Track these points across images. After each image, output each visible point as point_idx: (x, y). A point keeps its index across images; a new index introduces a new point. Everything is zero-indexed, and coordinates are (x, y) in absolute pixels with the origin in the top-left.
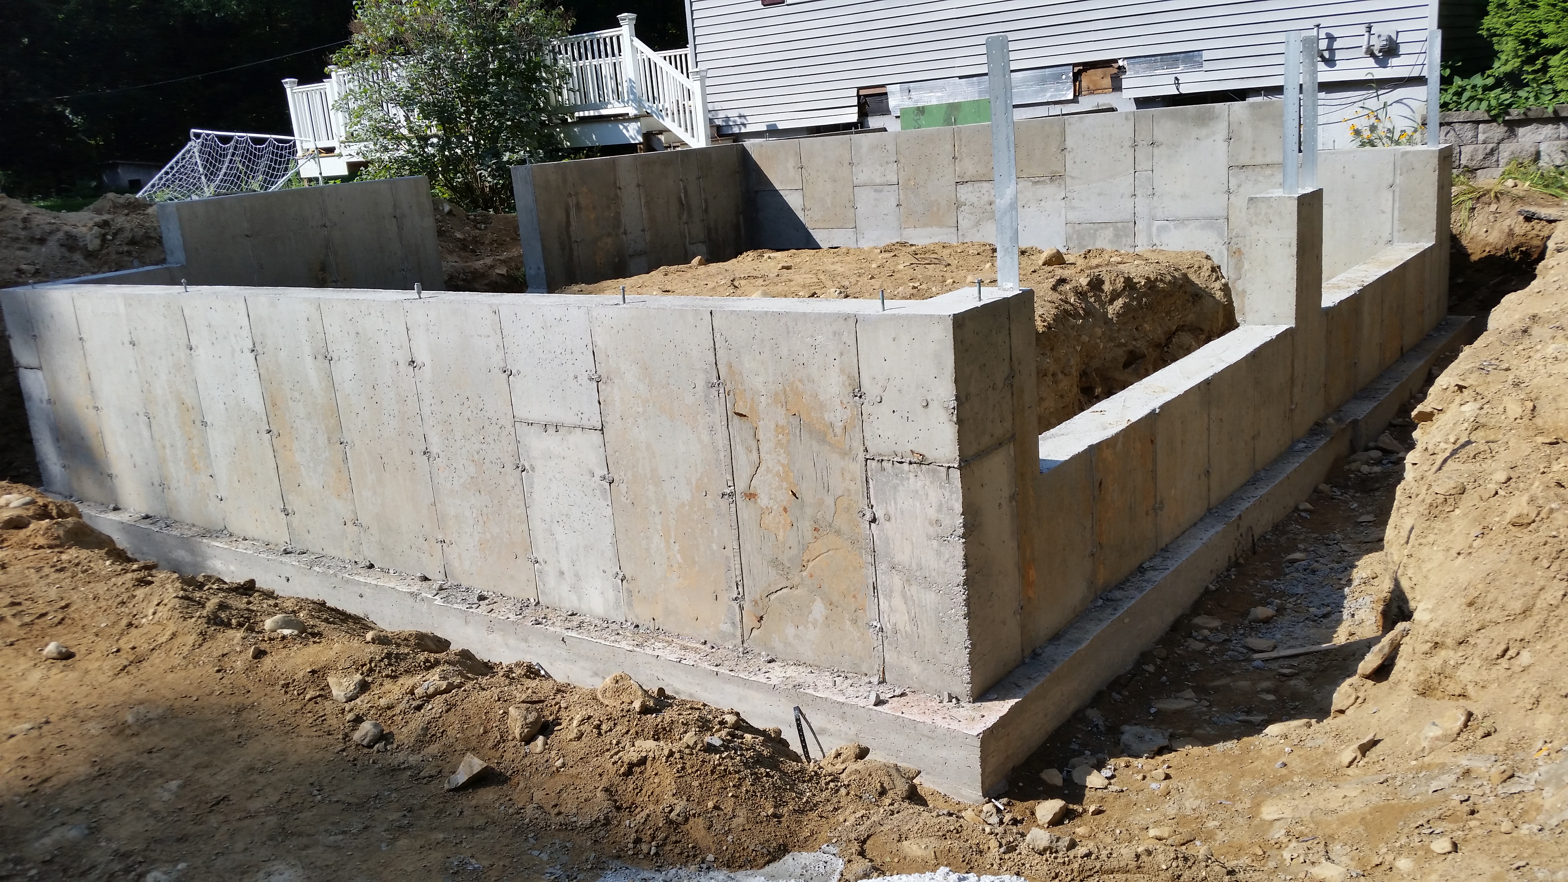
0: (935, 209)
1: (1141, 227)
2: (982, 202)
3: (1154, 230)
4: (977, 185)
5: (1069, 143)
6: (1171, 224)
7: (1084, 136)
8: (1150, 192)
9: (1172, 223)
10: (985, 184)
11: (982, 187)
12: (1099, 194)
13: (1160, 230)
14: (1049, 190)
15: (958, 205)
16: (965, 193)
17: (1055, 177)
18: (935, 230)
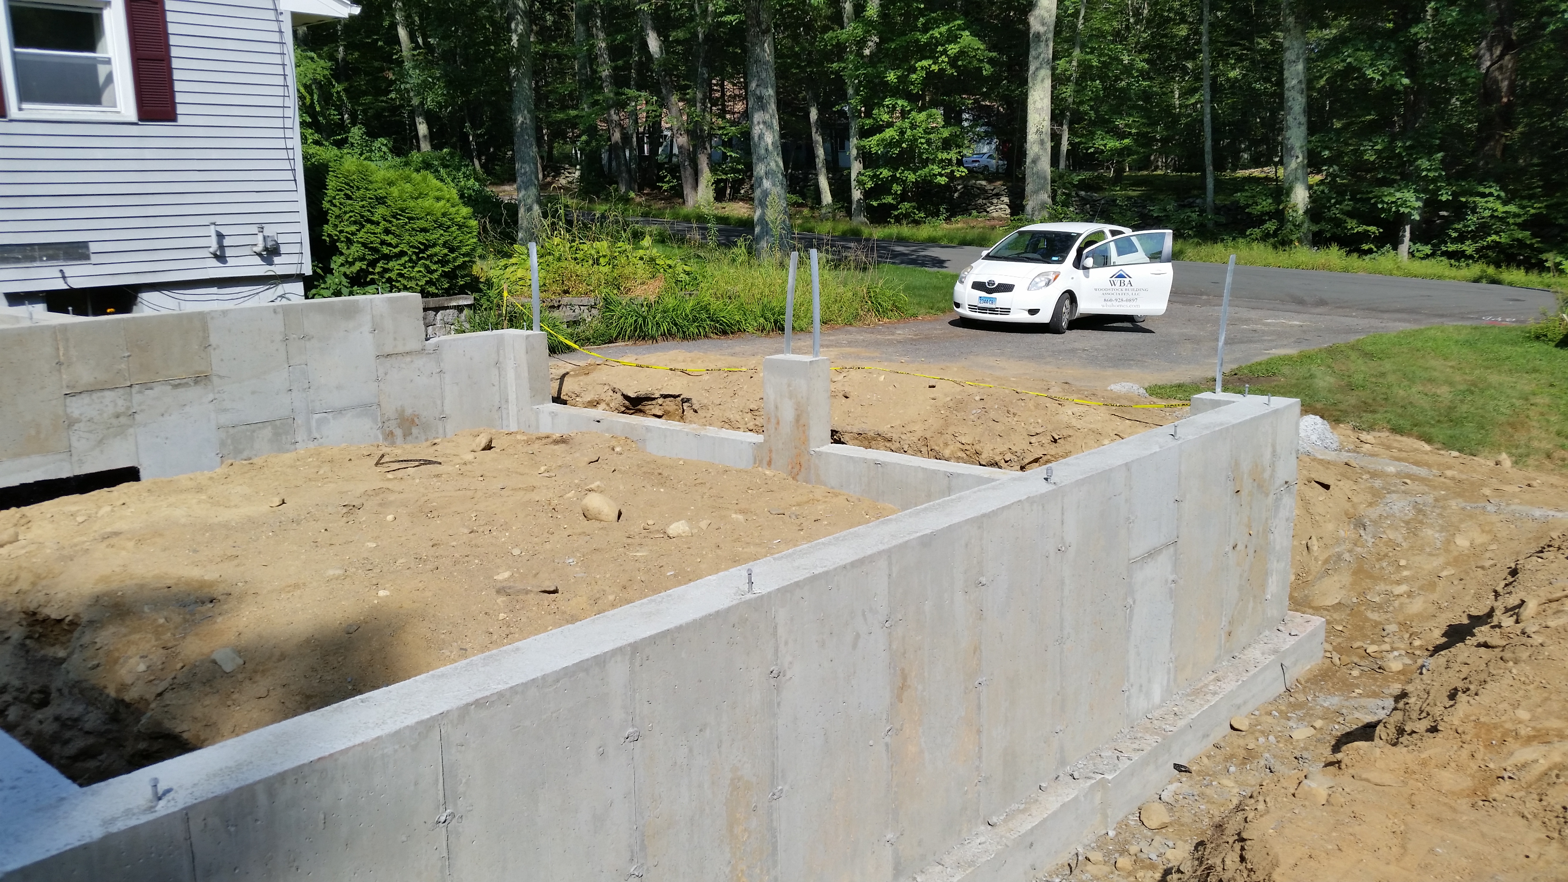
0: (33, 432)
1: (300, 422)
2: (105, 415)
3: (314, 424)
4: (95, 396)
5: (214, 339)
6: (330, 416)
7: (229, 331)
8: (307, 386)
9: (331, 414)
10: (107, 393)
11: (103, 397)
12: (253, 393)
13: (320, 422)
14: (192, 393)
15: (71, 423)
16: (77, 407)
17: (201, 379)
18: (37, 459)
